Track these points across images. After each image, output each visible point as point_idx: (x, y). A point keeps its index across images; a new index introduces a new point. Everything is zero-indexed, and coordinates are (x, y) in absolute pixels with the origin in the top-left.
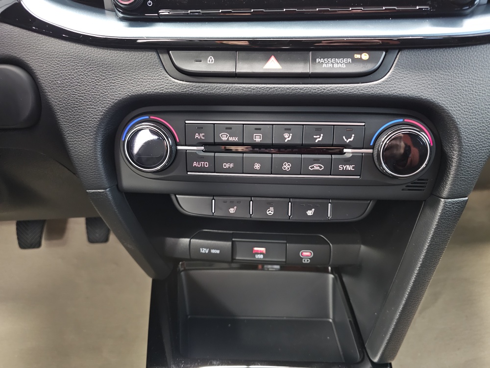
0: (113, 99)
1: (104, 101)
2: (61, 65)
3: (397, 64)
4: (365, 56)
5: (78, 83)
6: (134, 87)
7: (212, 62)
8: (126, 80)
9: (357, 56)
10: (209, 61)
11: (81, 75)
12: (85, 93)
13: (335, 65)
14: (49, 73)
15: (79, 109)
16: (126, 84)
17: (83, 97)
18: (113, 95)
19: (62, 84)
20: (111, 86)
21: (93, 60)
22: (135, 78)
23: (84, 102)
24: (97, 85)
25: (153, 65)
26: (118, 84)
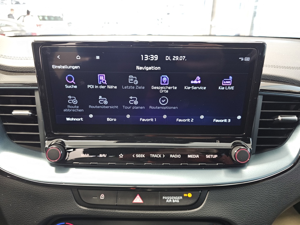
0: (43, 217)
1: (38, 217)
2: (12, 195)
3: (207, 199)
4: (190, 195)
5: (22, 206)
6: (56, 210)
7: (103, 198)
8: (51, 206)
9: (185, 195)
10: (101, 197)
11: (24, 201)
12: (26, 213)
13: (173, 201)
14: (5, 199)
15: (22, 222)
16: (51, 208)
17: (25, 214)
18: (43, 214)
19: (13, 206)
20: (42, 209)
21: (32, 193)
22: (57, 205)
23: (26, 217)
24: (34, 208)
25: (68, 198)
26: (47, 208)
